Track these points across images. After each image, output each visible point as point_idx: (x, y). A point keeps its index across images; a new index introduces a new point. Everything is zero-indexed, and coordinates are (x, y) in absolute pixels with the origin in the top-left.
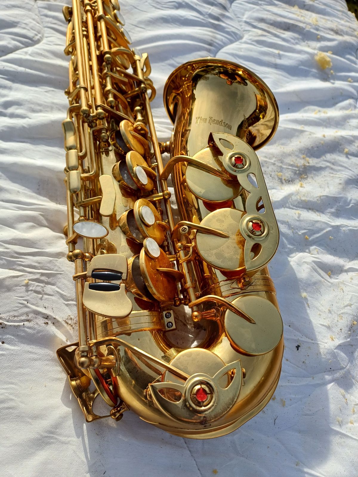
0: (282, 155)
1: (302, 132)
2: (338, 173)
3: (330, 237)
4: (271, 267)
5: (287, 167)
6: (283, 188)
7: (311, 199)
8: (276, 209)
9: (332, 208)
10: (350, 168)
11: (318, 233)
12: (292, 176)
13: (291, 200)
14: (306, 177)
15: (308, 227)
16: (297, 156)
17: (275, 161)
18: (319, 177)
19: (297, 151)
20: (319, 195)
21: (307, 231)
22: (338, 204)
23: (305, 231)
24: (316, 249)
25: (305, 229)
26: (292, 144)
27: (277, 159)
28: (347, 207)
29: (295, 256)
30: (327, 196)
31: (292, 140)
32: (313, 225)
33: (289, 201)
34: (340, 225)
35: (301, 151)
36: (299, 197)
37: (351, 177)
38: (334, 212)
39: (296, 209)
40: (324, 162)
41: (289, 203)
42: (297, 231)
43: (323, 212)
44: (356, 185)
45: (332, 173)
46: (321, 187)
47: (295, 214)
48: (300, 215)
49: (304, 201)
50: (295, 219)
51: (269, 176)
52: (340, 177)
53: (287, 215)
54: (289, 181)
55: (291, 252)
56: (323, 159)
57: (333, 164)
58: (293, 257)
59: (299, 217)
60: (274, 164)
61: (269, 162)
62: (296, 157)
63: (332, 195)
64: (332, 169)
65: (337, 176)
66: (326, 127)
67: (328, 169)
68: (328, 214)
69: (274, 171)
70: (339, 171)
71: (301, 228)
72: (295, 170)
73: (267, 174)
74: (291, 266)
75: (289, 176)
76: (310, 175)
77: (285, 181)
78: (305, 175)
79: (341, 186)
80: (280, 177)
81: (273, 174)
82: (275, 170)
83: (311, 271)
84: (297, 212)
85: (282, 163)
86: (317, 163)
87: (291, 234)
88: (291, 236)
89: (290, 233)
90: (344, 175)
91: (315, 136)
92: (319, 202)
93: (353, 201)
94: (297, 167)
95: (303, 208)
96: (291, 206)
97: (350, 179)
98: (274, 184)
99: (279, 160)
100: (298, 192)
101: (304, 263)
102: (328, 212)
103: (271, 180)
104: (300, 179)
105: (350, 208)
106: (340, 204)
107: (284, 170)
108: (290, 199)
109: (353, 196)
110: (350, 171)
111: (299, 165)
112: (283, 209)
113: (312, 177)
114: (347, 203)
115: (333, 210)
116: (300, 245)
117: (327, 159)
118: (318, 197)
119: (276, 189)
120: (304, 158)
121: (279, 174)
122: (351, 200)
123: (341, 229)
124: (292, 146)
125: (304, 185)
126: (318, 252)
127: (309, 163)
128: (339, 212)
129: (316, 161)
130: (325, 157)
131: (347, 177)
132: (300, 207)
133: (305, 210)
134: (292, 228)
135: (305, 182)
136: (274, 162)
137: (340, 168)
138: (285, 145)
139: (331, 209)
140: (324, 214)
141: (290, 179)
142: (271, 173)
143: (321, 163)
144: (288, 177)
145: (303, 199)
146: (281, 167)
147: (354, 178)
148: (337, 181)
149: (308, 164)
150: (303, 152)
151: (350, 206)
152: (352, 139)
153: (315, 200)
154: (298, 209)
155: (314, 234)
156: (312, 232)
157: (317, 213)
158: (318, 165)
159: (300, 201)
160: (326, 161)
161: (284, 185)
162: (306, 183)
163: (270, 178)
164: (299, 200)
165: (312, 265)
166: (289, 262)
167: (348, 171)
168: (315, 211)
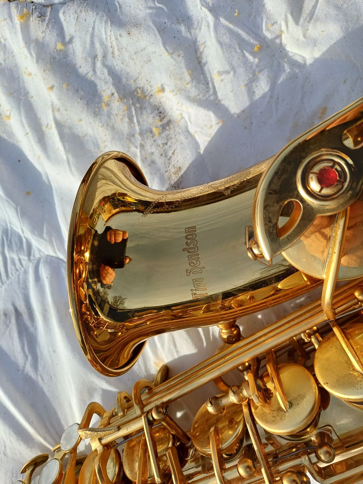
0: (120, 139)
1: (59, 125)
2: (109, 44)
3: (236, 14)
4: (345, 82)
5: (137, 124)
6: (179, 118)
7: (183, 65)
8: (230, 112)
9: (179, 32)
10: (91, 29)
11: (239, 34)
12: (149, 111)
13: (201, 96)
14: (139, 91)
15: (237, 52)
16: (109, 116)
17: (136, 147)
18: (128, 70)
19: (100, 119)
20: (168, 57)
21: (245, 52)
22: (169, 24)
23: (247, 54)
24: (268, 30)
25: (244, 56)
26: (90, 132)
27: (131, 145)
28: (166, 9)
29: (299, 55)
30: (164, 45)
31: (80, 135)
32: (230, 46)
33: (205, 98)
34: (206, 8)
35: (96, 114)
36: (189, 86)
37: (106, 22)
38: (185, 26)
39: (213, 83)
40: (98, 72)
41: (207, 96)
42: (254, 67)
43: (195, 42)
44: (116, 11)
45: (113, 53)
46: (150, 61)
47: (222, 80)
48: (220, 73)
49: (191, 75)
50: (234, 76)
51: (166, 147)
52: (117, 39)
53: (232, 91)
54: (160, 113)
55: (293, 63)
56: (92, 76)
57: (95, 57)
58: (303, 57)
59: (228, 72)
60: (142, 146)
61: (141, 155)
62: (112, 117)
63: (159, 37)
64: (105, 57)
65: (114, 44)
66: (26, 94)
67: (109, 63)
68: (193, 34)
69: (155, 141)
70: (102, 44)
71: (246, 62)
72: (135, 110)
73: (165, 150)
74: (324, 54)
75: (151, 116)
76: (133, 86)
77: (163, 118)
78: (138, 93)
79: (134, 31)
80: (161, 128)
81: (160, 142)
82: (152, 140)
83: (317, 20)
84: (217, 79)
85: (133, 136)
86: (106, 83)
87: (266, 72)
88: (269, 71)
89: (265, 75)
90: (109, 33)
91: (57, 102)
92: (181, 52)
93: (151, 4)
94: (129, 109)
95: (203, 73)
96: (211, 91)
97: (112, 22)
98: (179, 134)
99: (130, 141)
100: (178, 90)
101: (307, 36)
102: (191, 35)
103: (174, 140)
104: (148, 98)
105: (164, 5)
106: (166, 21)
107: (144, 128)
108: (198, 97)
109: (140, 7)
110: (96, 27)
111: (125, 108)
112: (223, 102)
113: (135, 81)
114: (158, 12)
115: (183, 28)
116: (273, 56)
117: (91, 69)
118: (172, 57)
119: (187, 127)
120: (108, 105)
121: (156, 133)
122: (150, 8)
123: (213, 4)
124: (93, 130)
125: (156, 87)
126: (273, 25)
127: (113, 94)
128: (180, 19)
129: (103, 84)
130: (87, 74)
131: (109, 28)
132: (205, 78)
133: (206, 68)
134: (254, 75)
135: (149, 88)
136: (139, 147)
137: (97, 45)
138: (97, 142)
139: (181, 31)
140: (196, 39)
141: (156, 112)
142: (161, 146)
143: (102, 77)
144: (154, 117)
145: (188, 78)
146: (141, 134)
147: (105, 18)
148: (125, 40)
149: (116, 95)
150: (97, 110)
151: (161, 6)
152: (33, 45)
153: (180, 59)
154: (209, 79)
155: (243, 40)
156: (242, 44)
157: (201, 50)
158: (109, 79)
159: (194, 81)
160: (94, 71)
161: (171, 118)
162: (151, 86)
163: (169, 144)
164: (194, 84)
165: (307, 23)
166: (316, 61)
167: (96, 30)
168: (199, 53)
